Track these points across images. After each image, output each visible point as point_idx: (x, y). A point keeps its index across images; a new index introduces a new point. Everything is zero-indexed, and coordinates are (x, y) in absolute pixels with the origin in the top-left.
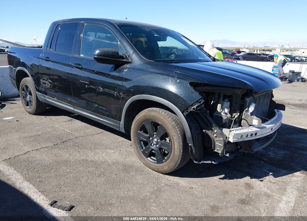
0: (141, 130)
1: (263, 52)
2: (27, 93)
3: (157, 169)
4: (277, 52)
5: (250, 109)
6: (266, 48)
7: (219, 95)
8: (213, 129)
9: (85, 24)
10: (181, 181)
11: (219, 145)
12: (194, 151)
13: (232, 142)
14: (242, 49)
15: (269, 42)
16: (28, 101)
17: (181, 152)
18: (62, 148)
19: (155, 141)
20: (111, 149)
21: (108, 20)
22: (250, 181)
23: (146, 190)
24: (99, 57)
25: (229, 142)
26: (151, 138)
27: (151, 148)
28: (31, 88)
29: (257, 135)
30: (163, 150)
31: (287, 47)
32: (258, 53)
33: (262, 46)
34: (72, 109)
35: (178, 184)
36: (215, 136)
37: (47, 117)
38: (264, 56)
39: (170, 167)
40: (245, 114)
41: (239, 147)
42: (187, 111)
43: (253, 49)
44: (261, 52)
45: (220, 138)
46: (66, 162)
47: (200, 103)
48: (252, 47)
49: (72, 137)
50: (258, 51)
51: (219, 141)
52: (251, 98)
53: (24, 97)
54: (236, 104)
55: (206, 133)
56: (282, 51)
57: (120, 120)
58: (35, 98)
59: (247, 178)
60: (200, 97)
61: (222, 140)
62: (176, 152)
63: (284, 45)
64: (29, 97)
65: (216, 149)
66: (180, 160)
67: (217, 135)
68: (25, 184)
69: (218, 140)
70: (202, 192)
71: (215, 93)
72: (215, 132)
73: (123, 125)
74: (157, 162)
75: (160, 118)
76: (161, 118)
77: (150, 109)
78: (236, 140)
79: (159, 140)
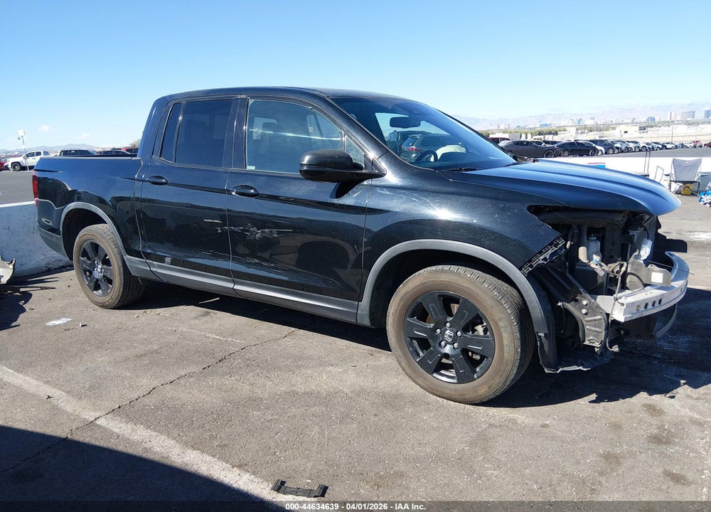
0: (412, 316)
1: (538, 137)
2: (94, 261)
3: (460, 395)
4: (570, 134)
5: (642, 253)
6: (545, 129)
7: (579, 227)
8: (578, 298)
9: (251, 101)
10: (517, 416)
11: (593, 331)
12: (546, 348)
13: (623, 321)
14: (494, 133)
15: (550, 115)
16: (97, 280)
17: (517, 352)
18: (225, 373)
19: (450, 337)
20: (332, 365)
21: (307, 91)
22: (650, 400)
23: (457, 440)
24: (314, 168)
25: (615, 322)
26: (438, 331)
27: (440, 353)
28: (109, 249)
29: (662, 303)
30: (470, 354)
31: (589, 123)
32: (529, 139)
33: (536, 125)
34: (230, 285)
35: (514, 421)
36: (584, 312)
37: (149, 311)
38: (548, 145)
39: (493, 386)
40: (633, 264)
41: (622, 332)
42: (531, 266)
43: (516, 132)
44: (534, 137)
45: (595, 316)
46: (254, 401)
47: (556, 246)
48: (513, 127)
49: (232, 349)
50: (529, 136)
51: (593, 323)
52: (640, 230)
53: (85, 271)
54: (613, 244)
55: (565, 309)
56: (580, 132)
57: (360, 300)
58: (120, 270)
59: (643, 396)
60: (558, 234)
61: (600, 319)
62: (506, 355)
63: (583, 119)
64: (99, 270)
65: (587, 339)
66: (515, 370)
67: (587, 309)
68: (192, 456)
69: (591, 321)
70: (570, 432)
71: (571, 225)
72: (585, 304)
73: (368, 309)
74: (458, 379)
75: (462, 286)
76: (466, 285)
77: (434, 268)
78: (630, 317)
79: (459, 333)
